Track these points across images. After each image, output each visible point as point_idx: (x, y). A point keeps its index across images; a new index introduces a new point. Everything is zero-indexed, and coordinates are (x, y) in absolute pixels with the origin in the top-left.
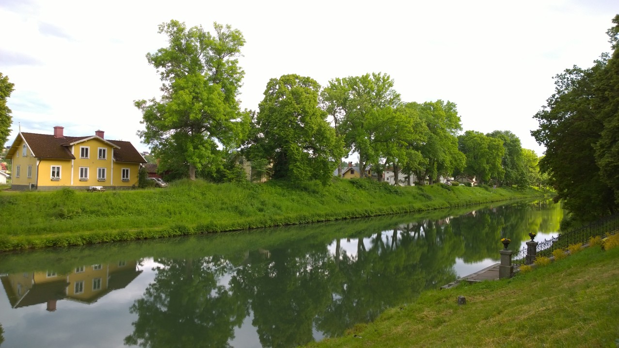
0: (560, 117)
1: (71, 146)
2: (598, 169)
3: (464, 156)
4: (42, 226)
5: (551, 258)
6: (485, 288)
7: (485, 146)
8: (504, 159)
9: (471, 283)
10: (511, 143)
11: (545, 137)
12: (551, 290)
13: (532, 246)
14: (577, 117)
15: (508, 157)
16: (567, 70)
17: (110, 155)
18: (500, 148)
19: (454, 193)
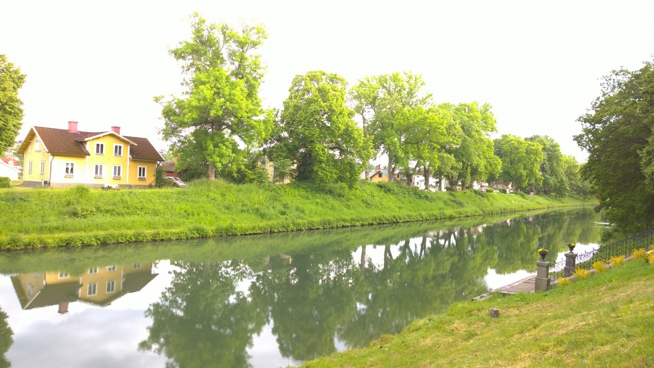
0: (604, 121)
1: (86, 142)
2: (644, 178)
3: (500, 160)
4: (55, 224)
5: (591, 270)
6: (519, 301)
7: (523, 150)
8: (543, 164)
9: (504, 295)
10: (551, 148)
11: (587, 142)
12: (591, 304)
13: (571, 258)
14: (622, 121)
16: (614, 72)
17: (126, 151)
18: (538, 152)
19: (488, 199)
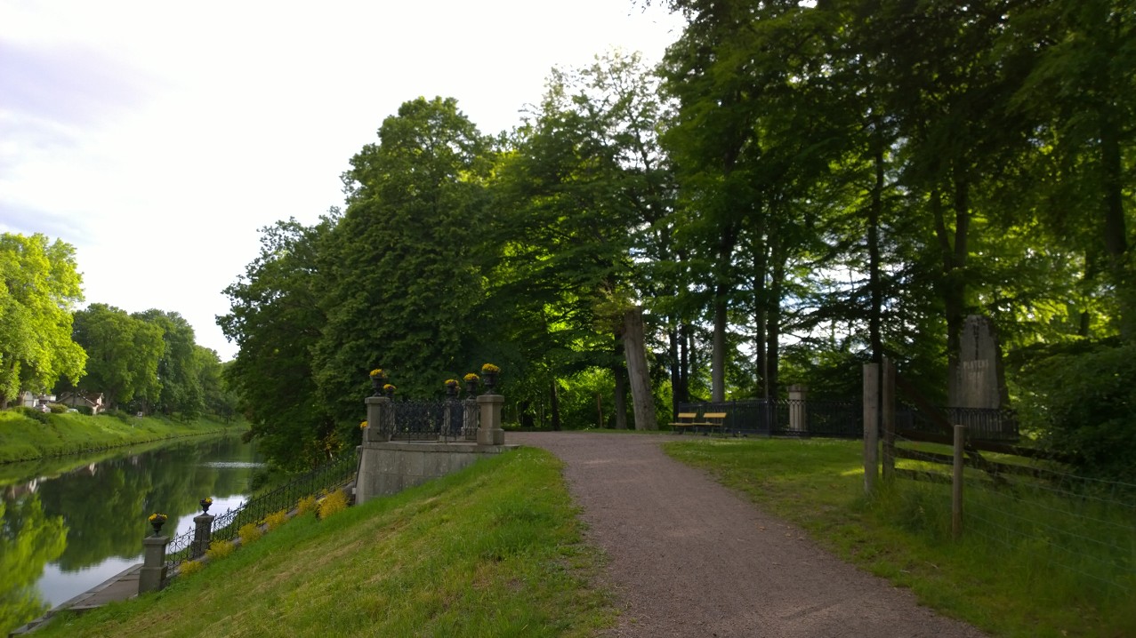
0: (264, 297)
2: (314, 387)
7: (128, 335)
8: (163, 363)
9: (79, 613)
10: (178, 335)
12: (236, 600)
13: (203, 524)
14: (290, 300)
15: (170, 359)
18: (156, 341)
19: (54, 427)
